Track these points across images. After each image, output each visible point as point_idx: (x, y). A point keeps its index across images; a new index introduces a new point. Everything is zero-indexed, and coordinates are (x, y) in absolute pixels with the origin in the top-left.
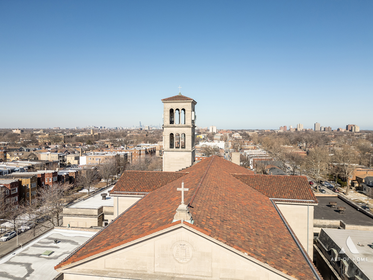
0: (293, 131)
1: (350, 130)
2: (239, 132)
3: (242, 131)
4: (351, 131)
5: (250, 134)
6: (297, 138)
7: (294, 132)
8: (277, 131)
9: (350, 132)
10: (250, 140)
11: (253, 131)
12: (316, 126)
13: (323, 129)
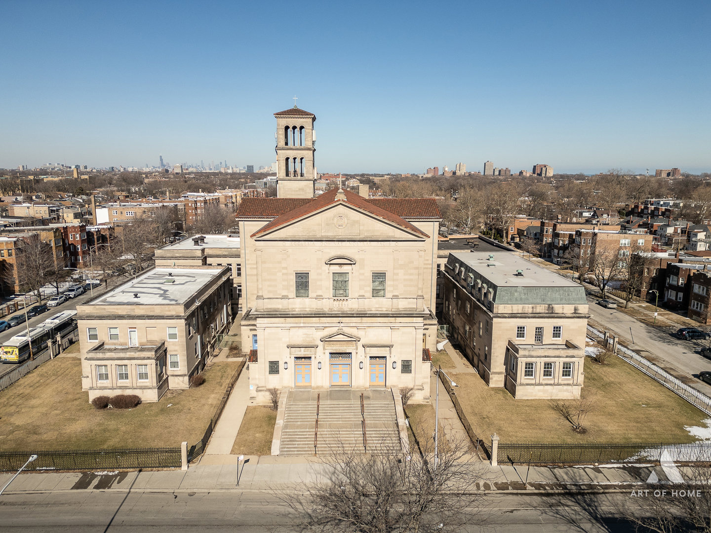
0: (448, 175)
1: (538, 174)
2: (357, 178)
3: (363, 175)
4: (540, 175)
5: (377, 180)
6: (451, 184)
7: (451, 177)
8: (422, 175)
9: (538, 176)
10: (377, 189)
11: (382, 176)
12: (486, 167)
13: (497, 173)
